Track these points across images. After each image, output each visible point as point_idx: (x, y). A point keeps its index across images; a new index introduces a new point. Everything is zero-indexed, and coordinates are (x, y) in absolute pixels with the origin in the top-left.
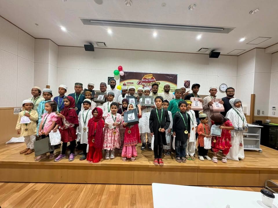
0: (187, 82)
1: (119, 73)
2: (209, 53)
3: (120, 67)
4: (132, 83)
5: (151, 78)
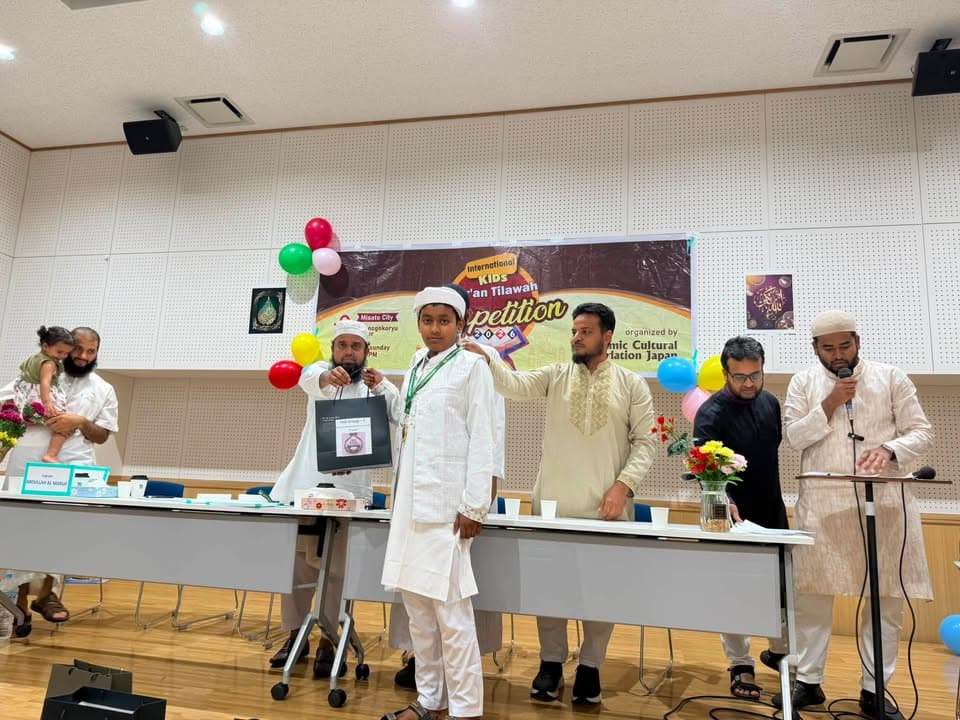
0: (765, 285)
3: (315, 224)
4: (391, 314)
5: (505, 280)
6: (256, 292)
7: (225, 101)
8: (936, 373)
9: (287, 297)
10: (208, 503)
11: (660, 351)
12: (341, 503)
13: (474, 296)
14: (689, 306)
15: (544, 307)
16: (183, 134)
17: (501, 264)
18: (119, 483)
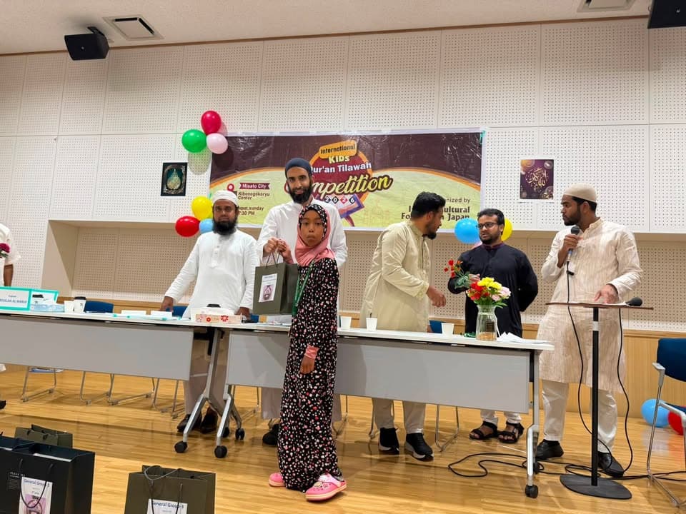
0: (534, 167)
1: (204, 144)
3: (208, 115)
4: (264, 184)
5: (348, 160)
6: (165, 165)
7: (141, 20)
8: (651, 232)
9: (188, 170)
10: (128, 317)
11: (457, 214)
12: (224, 318)
13: (325, 171)
14: (479, 181)
15: (376, 181)
16: (110, 45)
17: (345, 148)
18: (65, 302)
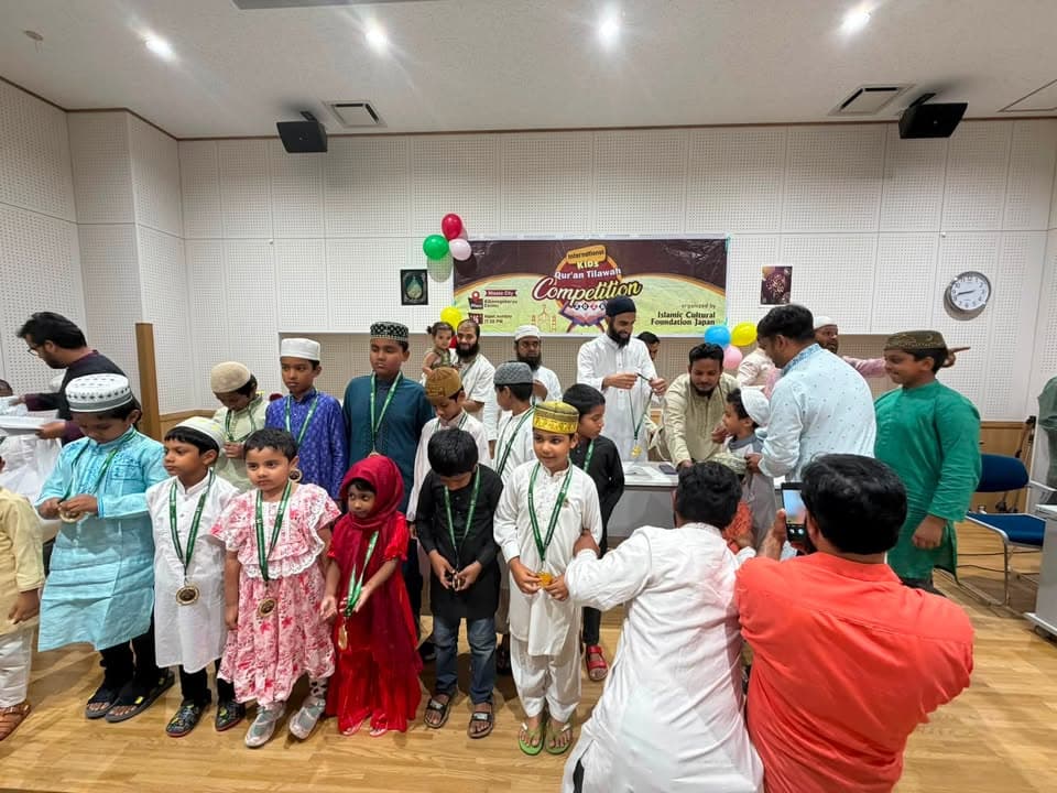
0: (774, 274)
1: (446, 251)
2: (897, 118)
3: (449, 219)
4: (511, 291)
5: (597, 265)
6: (403, 272)
7: (368, 107)
8: (872, 333)
9: (429, 277)
11: (704, 319)
